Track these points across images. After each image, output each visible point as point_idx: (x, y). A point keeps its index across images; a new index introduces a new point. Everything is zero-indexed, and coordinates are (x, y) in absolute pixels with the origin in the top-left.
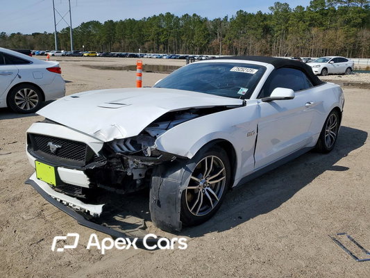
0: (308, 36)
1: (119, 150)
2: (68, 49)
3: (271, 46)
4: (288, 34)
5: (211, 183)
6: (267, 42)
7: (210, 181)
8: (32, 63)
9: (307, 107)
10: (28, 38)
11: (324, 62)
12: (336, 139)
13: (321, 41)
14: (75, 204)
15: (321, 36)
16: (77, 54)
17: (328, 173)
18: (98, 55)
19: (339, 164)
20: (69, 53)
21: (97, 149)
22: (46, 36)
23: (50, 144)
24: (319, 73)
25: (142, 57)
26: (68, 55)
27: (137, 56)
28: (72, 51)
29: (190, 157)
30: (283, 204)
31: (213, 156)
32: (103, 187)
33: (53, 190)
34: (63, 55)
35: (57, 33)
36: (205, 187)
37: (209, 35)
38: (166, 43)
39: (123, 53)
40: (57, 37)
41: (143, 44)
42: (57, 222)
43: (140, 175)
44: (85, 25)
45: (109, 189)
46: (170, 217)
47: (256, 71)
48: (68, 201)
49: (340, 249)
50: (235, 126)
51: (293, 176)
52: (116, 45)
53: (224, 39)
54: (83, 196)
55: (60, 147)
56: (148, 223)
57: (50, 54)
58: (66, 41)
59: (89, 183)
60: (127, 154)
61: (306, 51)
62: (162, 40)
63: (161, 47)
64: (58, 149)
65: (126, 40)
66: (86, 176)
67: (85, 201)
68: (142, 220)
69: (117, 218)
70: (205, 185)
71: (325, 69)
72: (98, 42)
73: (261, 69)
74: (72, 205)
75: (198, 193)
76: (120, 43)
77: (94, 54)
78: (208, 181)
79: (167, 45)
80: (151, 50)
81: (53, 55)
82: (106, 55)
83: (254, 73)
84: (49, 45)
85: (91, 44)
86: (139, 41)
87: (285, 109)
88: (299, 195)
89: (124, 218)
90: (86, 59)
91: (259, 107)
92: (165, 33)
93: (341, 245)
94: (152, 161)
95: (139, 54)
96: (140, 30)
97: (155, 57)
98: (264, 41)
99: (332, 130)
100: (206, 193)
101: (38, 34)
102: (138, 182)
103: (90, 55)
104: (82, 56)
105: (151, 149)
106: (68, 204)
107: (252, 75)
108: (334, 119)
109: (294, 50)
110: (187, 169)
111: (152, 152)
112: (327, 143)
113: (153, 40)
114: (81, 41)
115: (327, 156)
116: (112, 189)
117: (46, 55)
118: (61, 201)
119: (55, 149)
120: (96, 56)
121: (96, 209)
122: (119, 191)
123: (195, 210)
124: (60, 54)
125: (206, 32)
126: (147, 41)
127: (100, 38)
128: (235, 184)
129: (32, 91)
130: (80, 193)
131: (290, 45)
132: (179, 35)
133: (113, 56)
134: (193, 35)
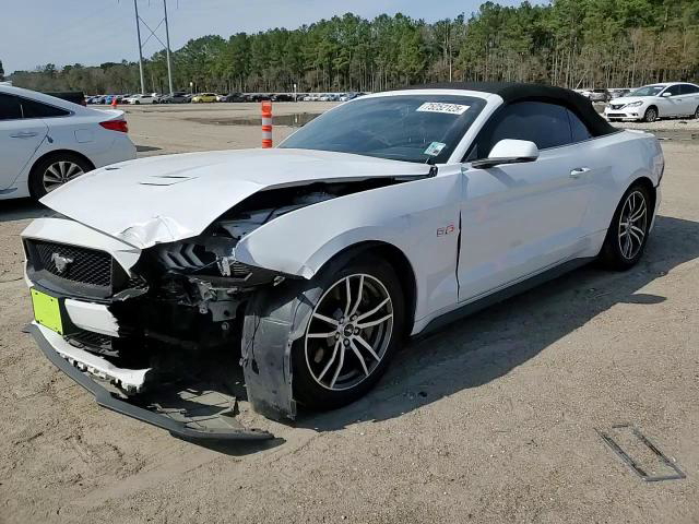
0: (624, 46)
1: (172, 264)
2: (163, 89)
3: (549, 68)
4: (583, 44)
5: (362, 326)
6: (541, 61)
7: (359, 323)
8: (73, 113)
9: (576, 177)
10: (95, 74)
11: (650, 94)
12: (644, 243)
13: (651, 54)
14: (98, 368)
15: (651, 44)
16: (180, 98)
17: (620, 308)
18: (218, 99)
19: (646, 290)
20: (165, 98)
21: (127, 262)
22: (127, 68)
23: (56, 256)
24: (641, 116)
25: (302, 100)
26: (163, 102)
27: (290, 99)
28: (172, 94)
29: (308, 275)
30: (516, 369)
31: (363, 275)
32: (155, 335)
33: (67, 344)
34: (155, 102)
35: (145, 62)
36: (347, 334)
37: (427, 52)
38: (345, 72)
39: (265, 94)
40: (144, 69)
41: (302, 75)
42: (74, 402)
43: (226, 313)
44: (195, 45)
45: (166, 339)
46: (275, 392)
47: (465, 108)
48: (87, 363)
49: (614, 454)
50: (408, 216)
51: (547, 316)
52: (253, 79)
53: (457, 60)
54: (114, 354)
55: (71, 261)
56: (243, 405)
57: (132, 100)
58: (162, 75)
59: (117, 327)
60: (189, 271)
61: (620, 77)
62: (338, 67)
63: (337, 79)
64: (68, 265)
65: (272, 68)
66: (110, 314)
67: (119, 363)
68: (232, 399)
69: (185, 395)
70: (349, 331)
71: (653, 108)
72: (220, 75)
73: (475, 105)
74: (92, 371)
75: (334, 347)
76: (260, 75)
77: (212, 98)
78: (355, 324)
79: (347, 75)
80: (318, 85)
81: (137, 103)
82: (234, 99)
83: (460, 112)
84: (132, 85)
85: (207, 80)
86: (295, 70)
87: (522, 182)
88: (552, 352)
89: (199, 394)
90: (197, 108)
91: (463, 179)
92: (343, 52)
93: (616, 447)
94: (233, 285)
95: (294, 94)
96: (297, 50)
97: (324, 98)
98: (535, 60)
99: (635, 224)
100: (353, 346)
101: (111, 65)
102: (224, 327)
103: (204, 99)
104: (190, 101)
105: (230, 261)
106: (86, 369)
107: (457, 116)
108: (638, 201)
109: (595, 74)
110: (304, 300)
111: (231, 267)
112: (626, 252)
113: (321, 67)
114: (188, 74)
115: (623, 275)
116: (174, 341)
117: (126, 102)
118: (76, 363)
119: (63, 266)
120: (215, 101)
121: (134, 378)
122: (187, 345)
123: (328, 379)
124: (150, 100)
125: (422, 48)
126: (310, 69)
127: (224, 67)
128: (417, 328)
129: (73, 165)
130: (110, 347)
131: (587, 66)
132: (369, 55)
133: (246, 100)
134: (397, 53)
